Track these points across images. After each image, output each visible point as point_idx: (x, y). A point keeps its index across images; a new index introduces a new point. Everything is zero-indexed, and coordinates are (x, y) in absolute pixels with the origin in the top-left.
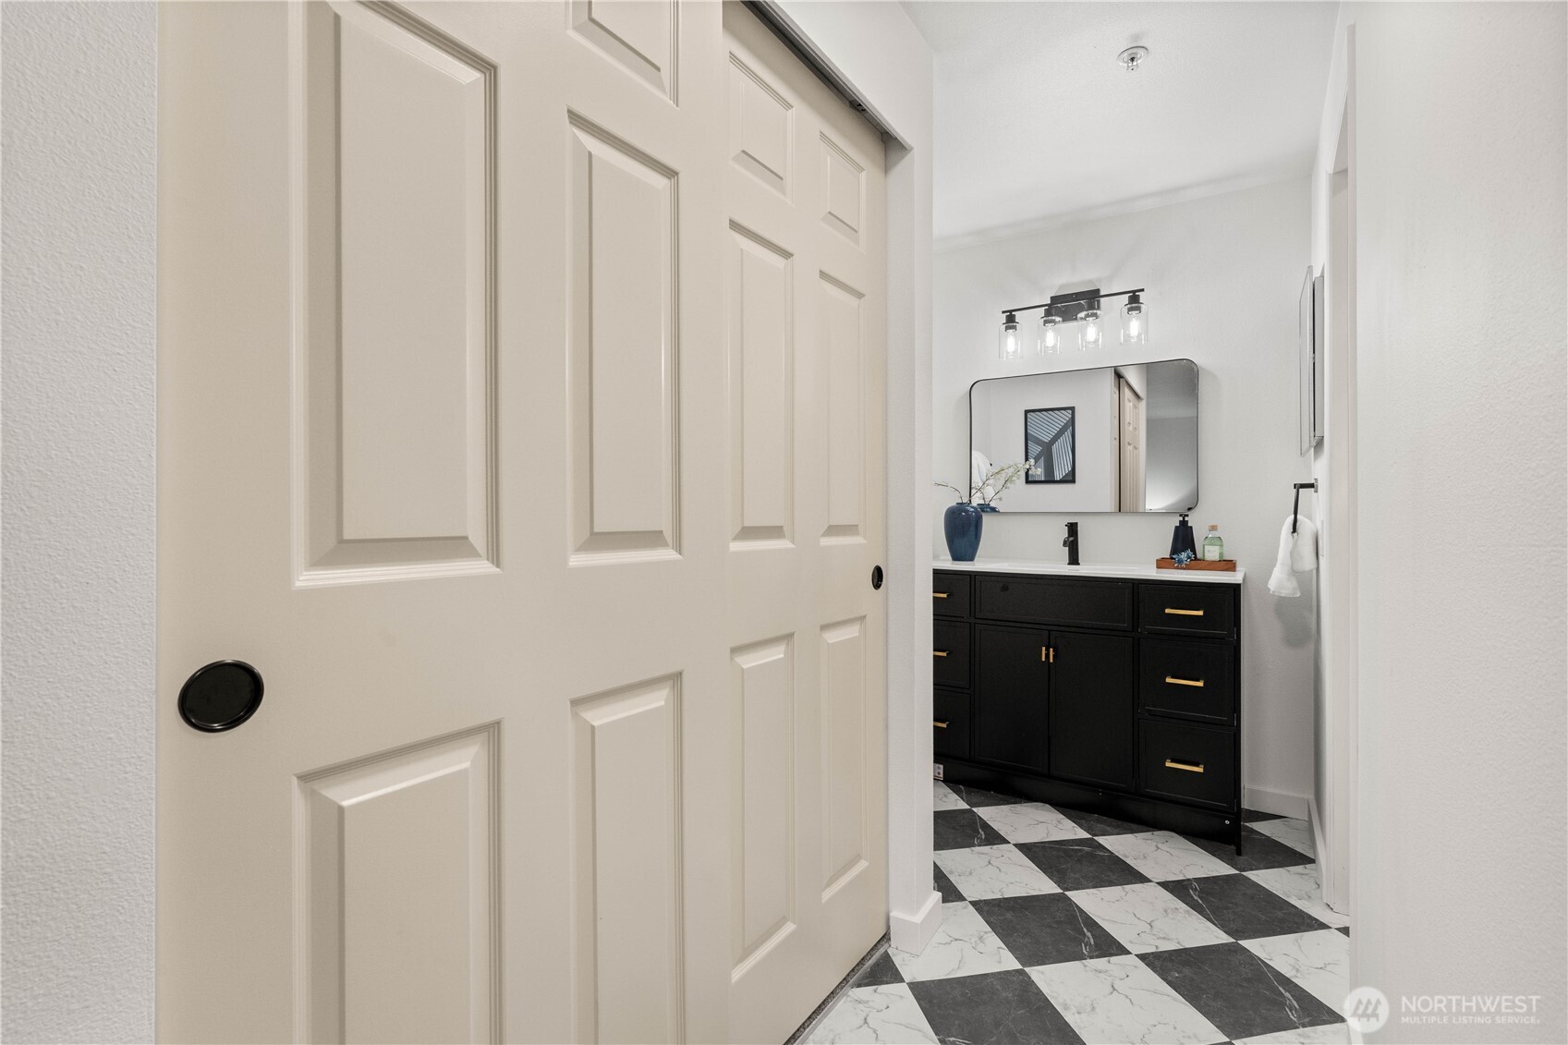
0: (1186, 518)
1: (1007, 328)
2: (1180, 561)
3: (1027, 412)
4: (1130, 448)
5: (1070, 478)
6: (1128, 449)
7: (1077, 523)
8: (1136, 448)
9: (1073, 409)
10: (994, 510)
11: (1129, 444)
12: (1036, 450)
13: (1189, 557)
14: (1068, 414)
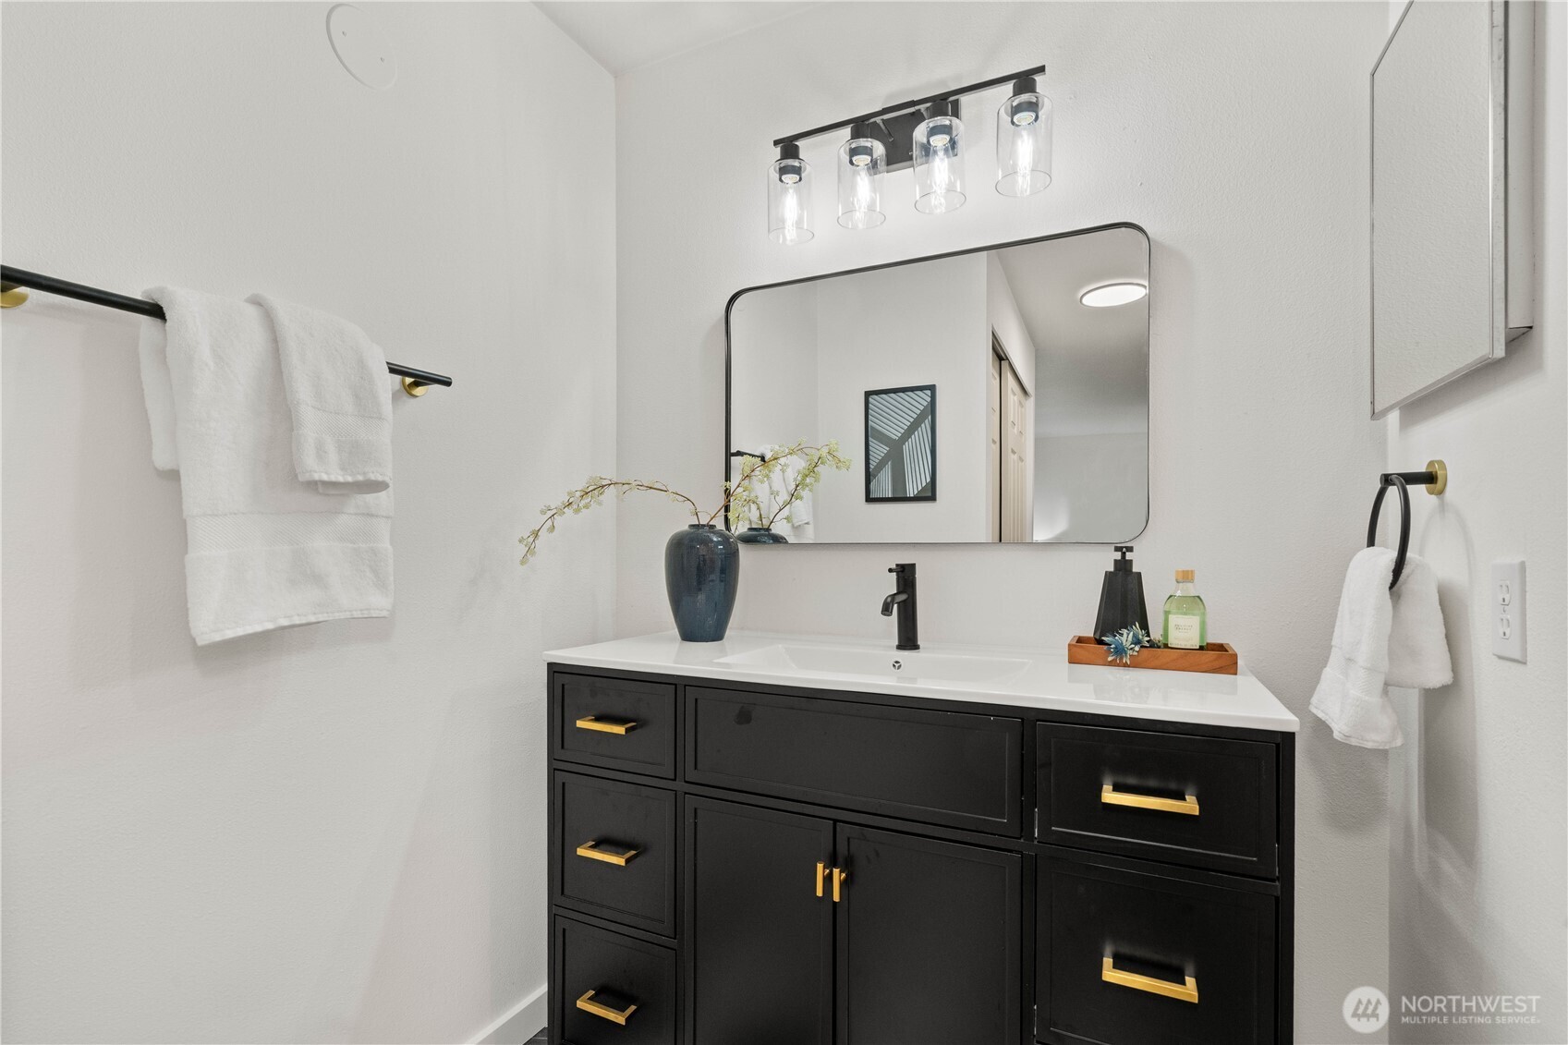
0: (1129, 556)
1: (783, 171)
2: (1120, 651)
3: (868, 394)
4: (1015, 457)
5: (929, 495)
6: (1010, 459)
7: (913, 565)
8: (1021, 459)
9: (932, 388)
10: (778, 540)
11: (1013, 452)
12: (879, 450)
13: (1137, 641)
14: (926, 396)
